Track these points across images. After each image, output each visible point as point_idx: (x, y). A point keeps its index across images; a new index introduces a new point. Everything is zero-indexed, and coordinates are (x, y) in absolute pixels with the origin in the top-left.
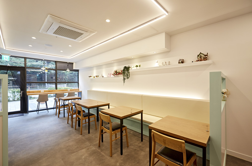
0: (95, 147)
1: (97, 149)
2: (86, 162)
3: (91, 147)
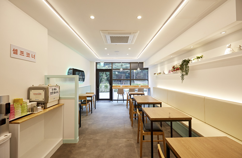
0: (134, 141)
1: (135, 144)
2: (119, 150)
3: (132, 140)
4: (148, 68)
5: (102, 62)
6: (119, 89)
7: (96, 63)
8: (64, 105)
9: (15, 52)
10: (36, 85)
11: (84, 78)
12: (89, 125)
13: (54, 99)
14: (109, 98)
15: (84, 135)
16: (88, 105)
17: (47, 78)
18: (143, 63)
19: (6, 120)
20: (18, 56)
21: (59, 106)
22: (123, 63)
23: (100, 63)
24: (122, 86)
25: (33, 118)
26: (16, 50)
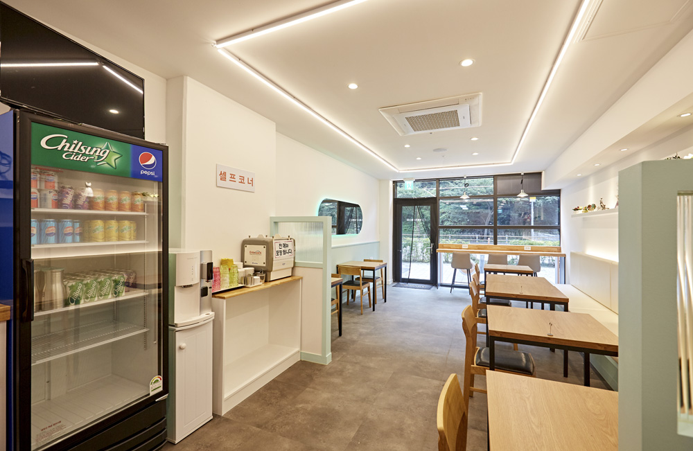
4: (560, 190)
5: (409, 179)
6: (455, 255)
7: (394, 182)
8: (304, 279)
9: (223, 176)
10: (254, 236)
11: (361, 222)
12: (361, 334)
13: (283, 264)
14: (428, 277)
15: (344, 353)
16: (365, 290)
17: (275, 222)
18: (540, 173)
19: (209, 289)
20: (228, 183)
21: (292, 281)
22: (468, 178)
23: (402, 181)
24: (466, 245)
25: (245, 293)
26: (225, 173)
